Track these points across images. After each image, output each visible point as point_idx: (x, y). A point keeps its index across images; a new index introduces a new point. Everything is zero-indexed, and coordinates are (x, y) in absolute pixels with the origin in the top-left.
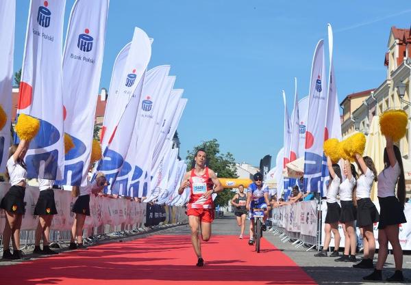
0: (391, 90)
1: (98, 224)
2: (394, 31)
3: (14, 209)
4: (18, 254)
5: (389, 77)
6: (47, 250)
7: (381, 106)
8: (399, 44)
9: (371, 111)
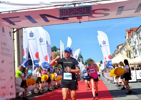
0: (127, 43)
2: (127, 30)
5: (127, 41)
7: (125, 47)
8: (128, 33)
9: (123, 48)
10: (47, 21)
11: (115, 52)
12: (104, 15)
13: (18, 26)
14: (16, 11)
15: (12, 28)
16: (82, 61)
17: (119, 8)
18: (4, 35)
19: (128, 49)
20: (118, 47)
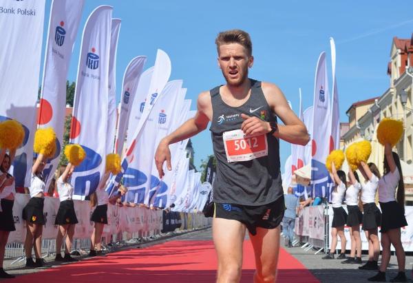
0: (394, 98)
1: (117, 231)
2: (396, 41)
3: (34, 219)
4: (40, 263)
5: (392, 86)
6: (68, 258)
7: (385, 114)
8: (401, 54)
20: (351, 111)
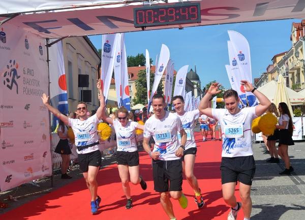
2: (294, 24)
5: (293, 46)
7: (290, 60)
8: (297, 30)
9: (286, 62)
10: (114, 26)
11: (267, 69)
12: (228, 17)
13: (57, 35)
14: (50, 10)
15: (44, 38)
16: (197, 86)
17: (258, 5)
18: (29, 55)
19: (296, 65)
20: (274, 59)
